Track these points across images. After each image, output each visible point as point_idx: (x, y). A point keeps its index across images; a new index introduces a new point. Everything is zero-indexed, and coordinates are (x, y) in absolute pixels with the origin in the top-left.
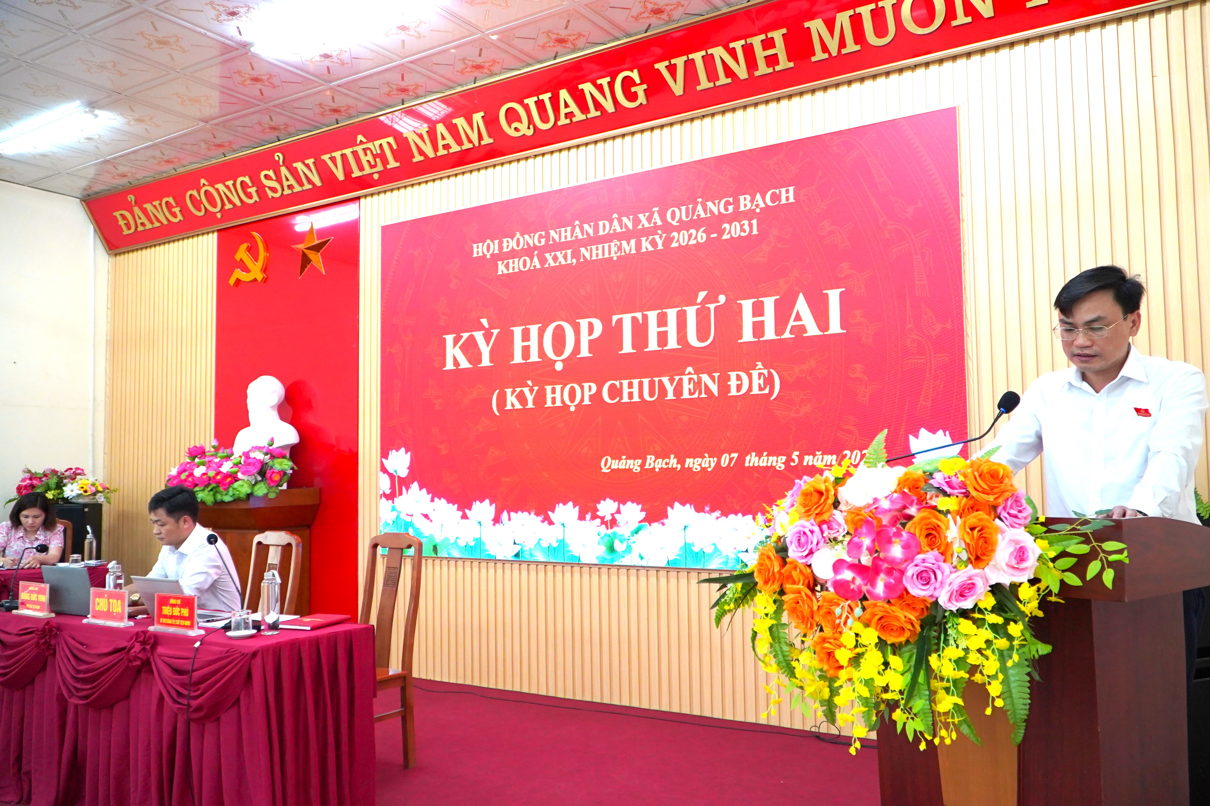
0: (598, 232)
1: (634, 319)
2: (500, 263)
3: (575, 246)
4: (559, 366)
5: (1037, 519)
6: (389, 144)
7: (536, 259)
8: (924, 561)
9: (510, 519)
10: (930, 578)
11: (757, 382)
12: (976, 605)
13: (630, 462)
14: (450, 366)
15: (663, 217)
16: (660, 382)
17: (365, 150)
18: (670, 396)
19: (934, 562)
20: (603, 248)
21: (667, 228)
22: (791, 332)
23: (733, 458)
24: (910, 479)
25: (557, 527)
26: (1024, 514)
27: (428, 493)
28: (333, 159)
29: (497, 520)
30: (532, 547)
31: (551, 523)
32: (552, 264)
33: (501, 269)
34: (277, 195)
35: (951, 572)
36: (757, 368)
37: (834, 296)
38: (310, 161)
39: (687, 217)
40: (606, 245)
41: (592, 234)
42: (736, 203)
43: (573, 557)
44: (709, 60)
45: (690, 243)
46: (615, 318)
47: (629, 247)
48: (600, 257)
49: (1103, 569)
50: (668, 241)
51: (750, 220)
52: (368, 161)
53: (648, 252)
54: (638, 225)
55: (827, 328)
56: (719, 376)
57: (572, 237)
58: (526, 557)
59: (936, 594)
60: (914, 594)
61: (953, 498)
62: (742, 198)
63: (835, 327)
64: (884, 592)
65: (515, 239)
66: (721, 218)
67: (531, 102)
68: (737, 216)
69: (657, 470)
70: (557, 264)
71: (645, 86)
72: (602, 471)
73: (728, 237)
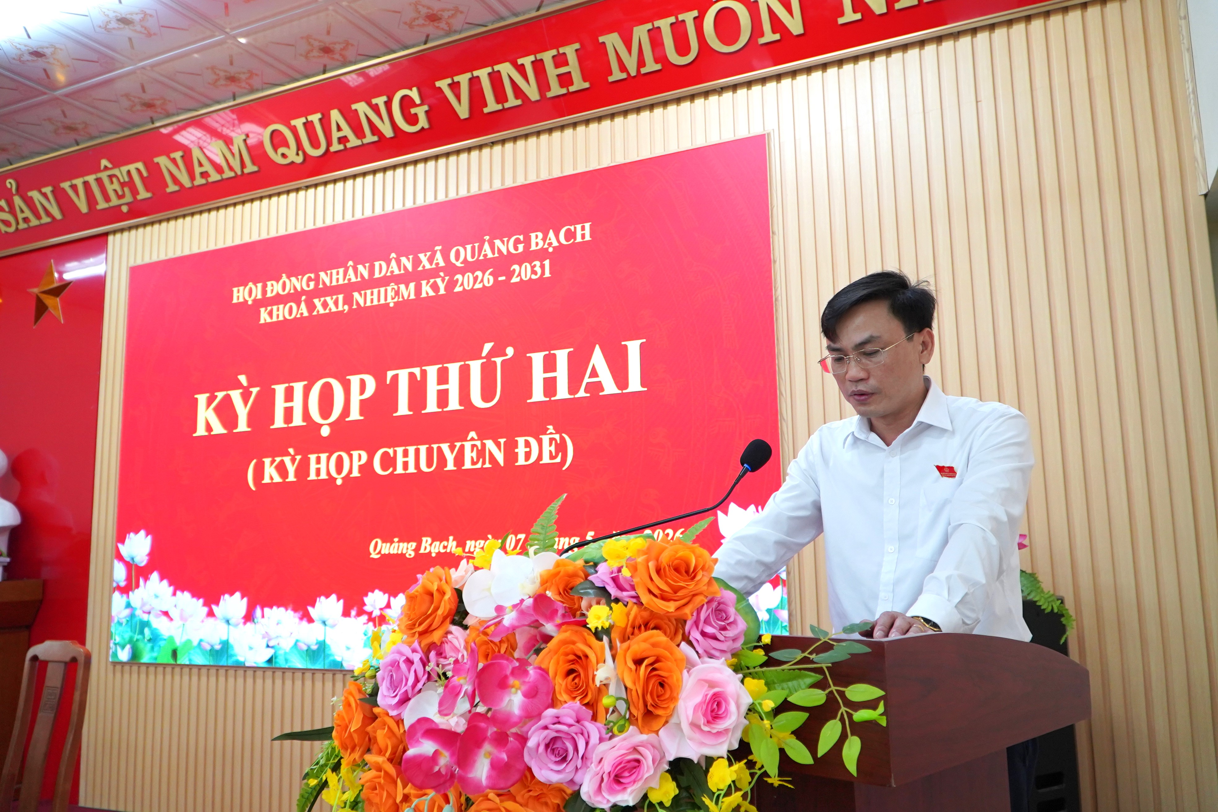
0: (374, 275)
1: (412, 376)
2: (262, 310)
3: (347, 290)
4: (325, 432)
5: (760, 638)
6: (138, 170)
7: (303, 306)
8: (558, 721)
9: (263, 616)
10: (566, 751)
11: (547, 449)
12: (645, 797)
13: (403, 545)
14: (201, 431)
15: (446, 257)
16: (439, 449)
17: (111, 177)
18: (450, 466)
19: (571, 721)
20: (379, 292)
21: (451, 270)
22: (586, 391)
23: (520, 539)
24: (561, 574)
25: (317, 625)
26: (730, 633)
27: (170, 585)
28: (74, 187)
29: (249, 617)
30: (288, 650)
31: (311, 620)
32: (322, 311)
33: (264, 317)
34: (12, 230)
35: (601, 740)
36: (548, 432)
37: (634, 348)
38: (48, 190)
39: (473, 257)
40: (382, 290)
41: (366, 276)
42: (527, 242)
43: (335, 662)
44: (496, 79)
45: (475, 287)
46: (390, 374)
47: (408, 292)
48: (375, 303)
49: (843, 738)
50: (452, 284)
51: (542, 262)
52: (115, 191)
53: (428, 298)
54: (419, 267)
55: (626, 386)
56: (505, 442)
57: (344, 280)
58: (281, 663)
59: (577, 779)
60: (542, 780)
61: (618, 608)
62: (533, 235)
63: (635, 385)
64: (489, 777)
65: (281, 282)
66: (509, 259)
67: (298, 123)
68: (528, 256)
69: (433, 555)
70: (327, 311)
71: (426, 108)
72: (371, 556)
73: (518, 280)
